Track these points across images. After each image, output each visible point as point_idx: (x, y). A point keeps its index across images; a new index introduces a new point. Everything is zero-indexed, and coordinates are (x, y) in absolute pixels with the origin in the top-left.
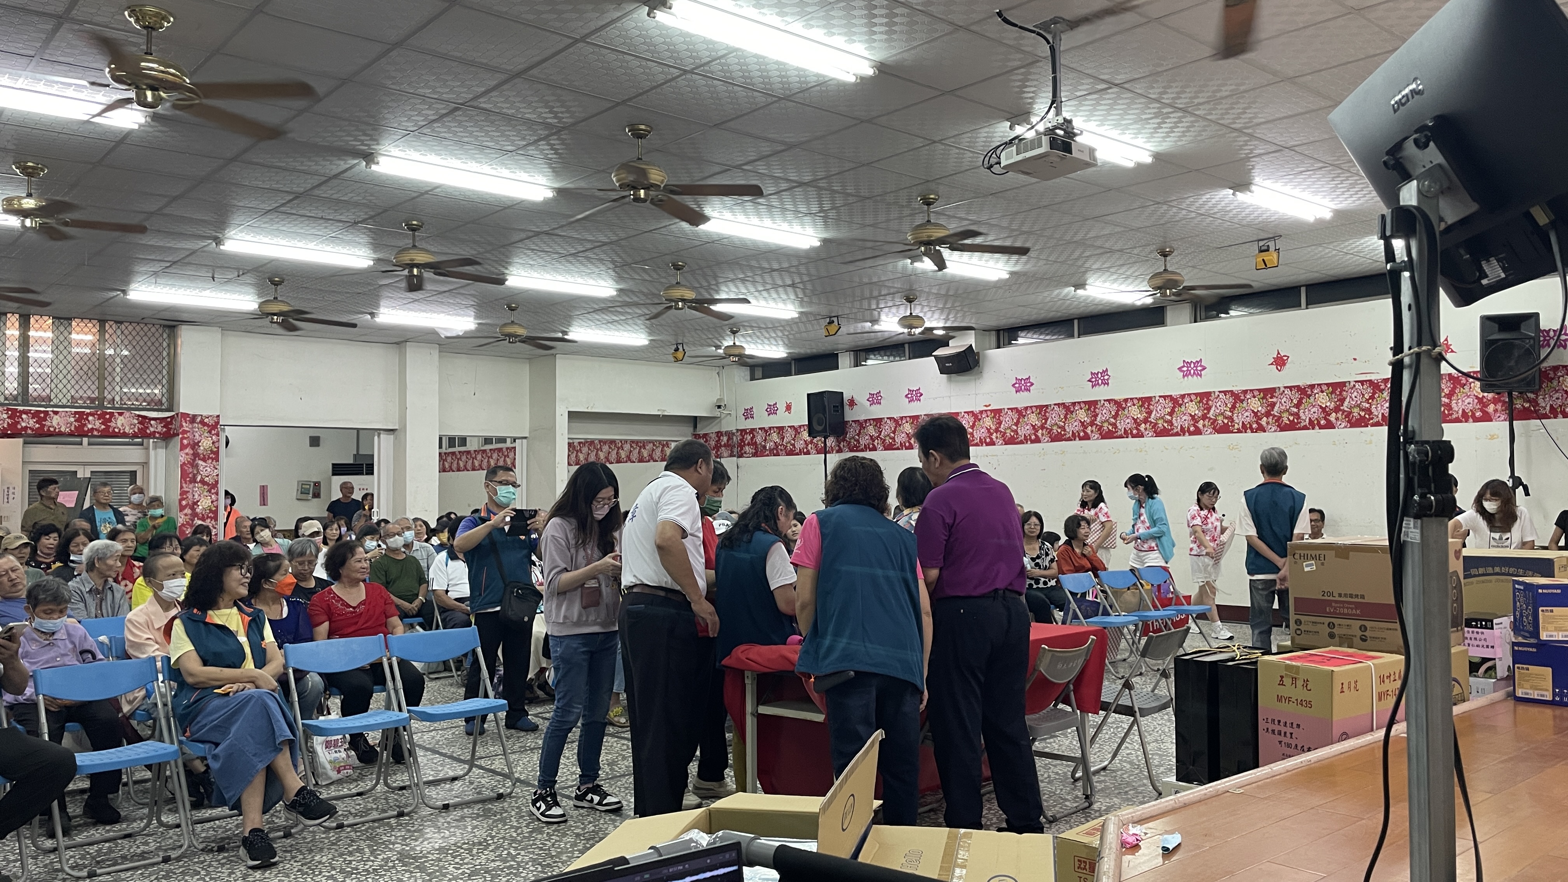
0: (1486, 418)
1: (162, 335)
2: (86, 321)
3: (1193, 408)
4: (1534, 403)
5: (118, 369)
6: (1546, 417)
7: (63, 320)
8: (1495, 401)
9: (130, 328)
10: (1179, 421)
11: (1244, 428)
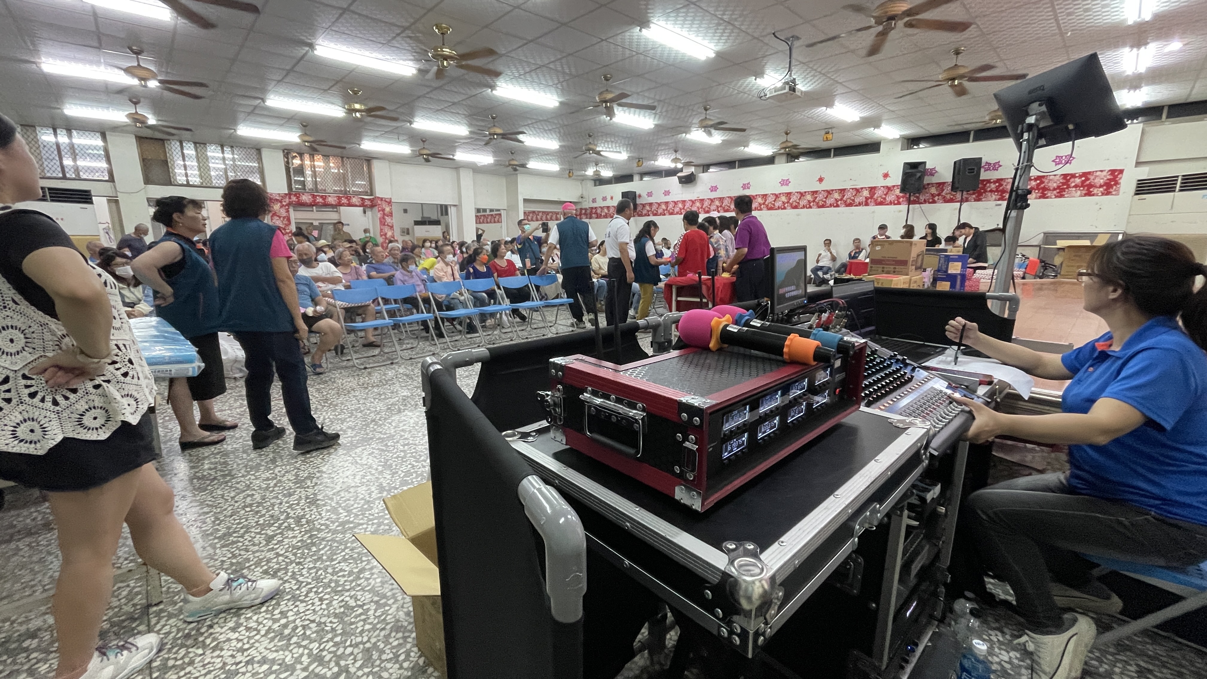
0: (899, 203)
1: (367, 163)
2: (336, 158)
3: (784, 199)
4: (918, 198)
6: (921, 203)
8: (903, 197)
9: (353, 161)
10: (778, 204)
11: (804, 207)
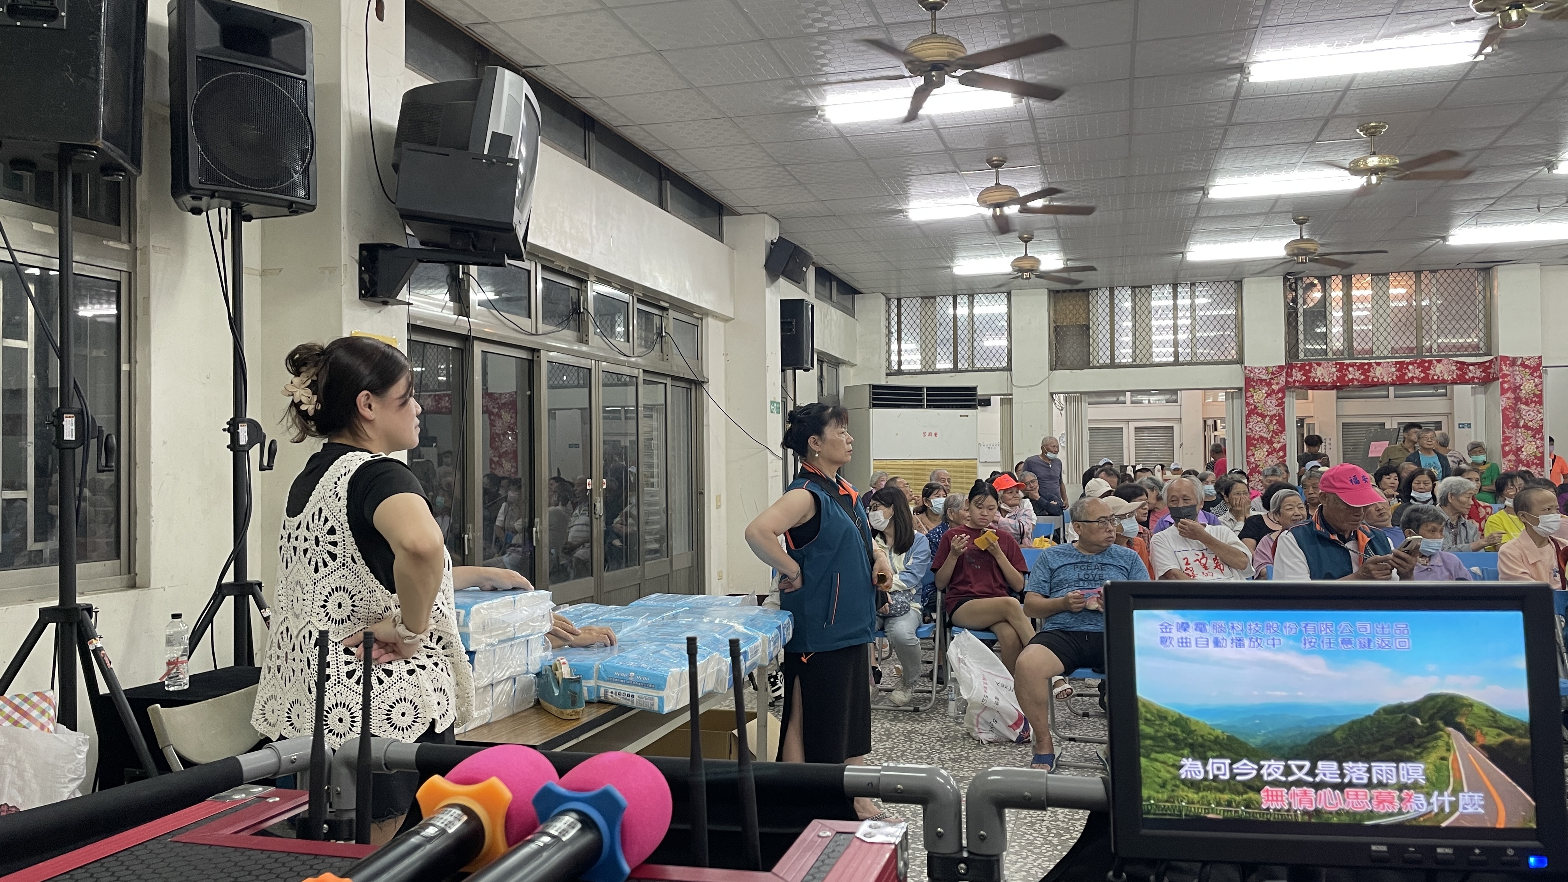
1: (1476, 279)
2: (1402, 274)
5: (1434, 318)
7: (1381, 276)
9: (1445, 276)
